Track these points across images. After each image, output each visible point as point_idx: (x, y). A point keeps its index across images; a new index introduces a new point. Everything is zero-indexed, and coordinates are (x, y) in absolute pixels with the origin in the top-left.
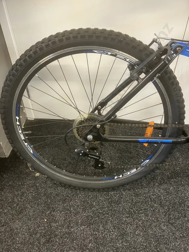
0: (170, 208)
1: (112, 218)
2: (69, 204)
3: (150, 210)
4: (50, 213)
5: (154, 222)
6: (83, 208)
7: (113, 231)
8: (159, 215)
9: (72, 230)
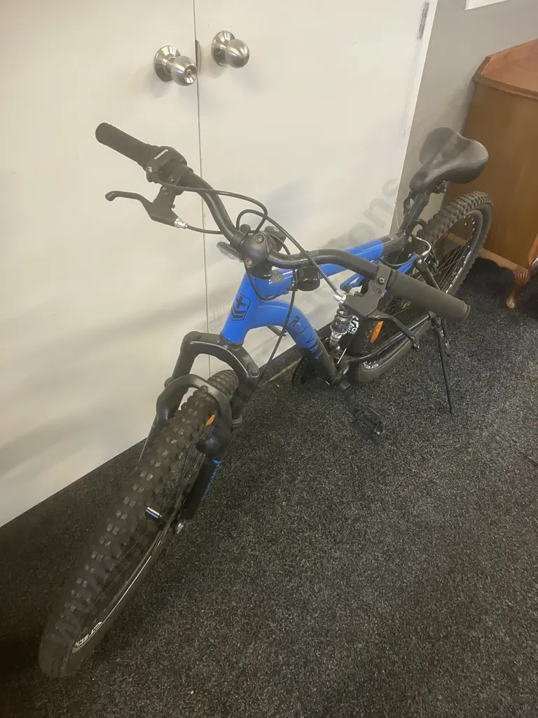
0: (324, 524)
1: (274, 600)
2: (201, 638)
3: (306, 546)
4: (188, 676)
5: (323, 557)
6: (226, 624)
7: (289, 615)
8: (320, 543)
9: (241, 665)
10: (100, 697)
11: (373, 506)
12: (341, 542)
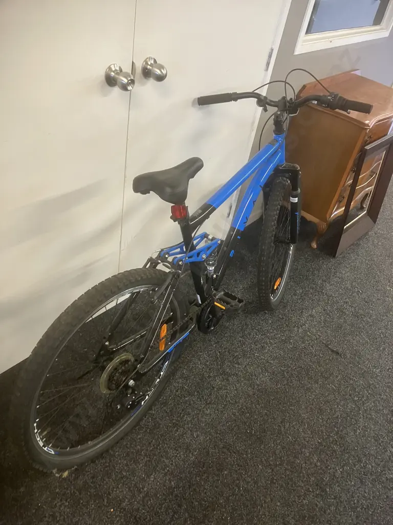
0: (198, 391)
1: (167, 444)
2: (117, 472)
3: (187, 407)
4: (108, 498)
5: (199, 414)
6: (134, 461)
7: (178, 454)
8: (196, 404)
9: (145, 489)
10: (45, 517)
11: (230, 378)
12: (210, 403)
